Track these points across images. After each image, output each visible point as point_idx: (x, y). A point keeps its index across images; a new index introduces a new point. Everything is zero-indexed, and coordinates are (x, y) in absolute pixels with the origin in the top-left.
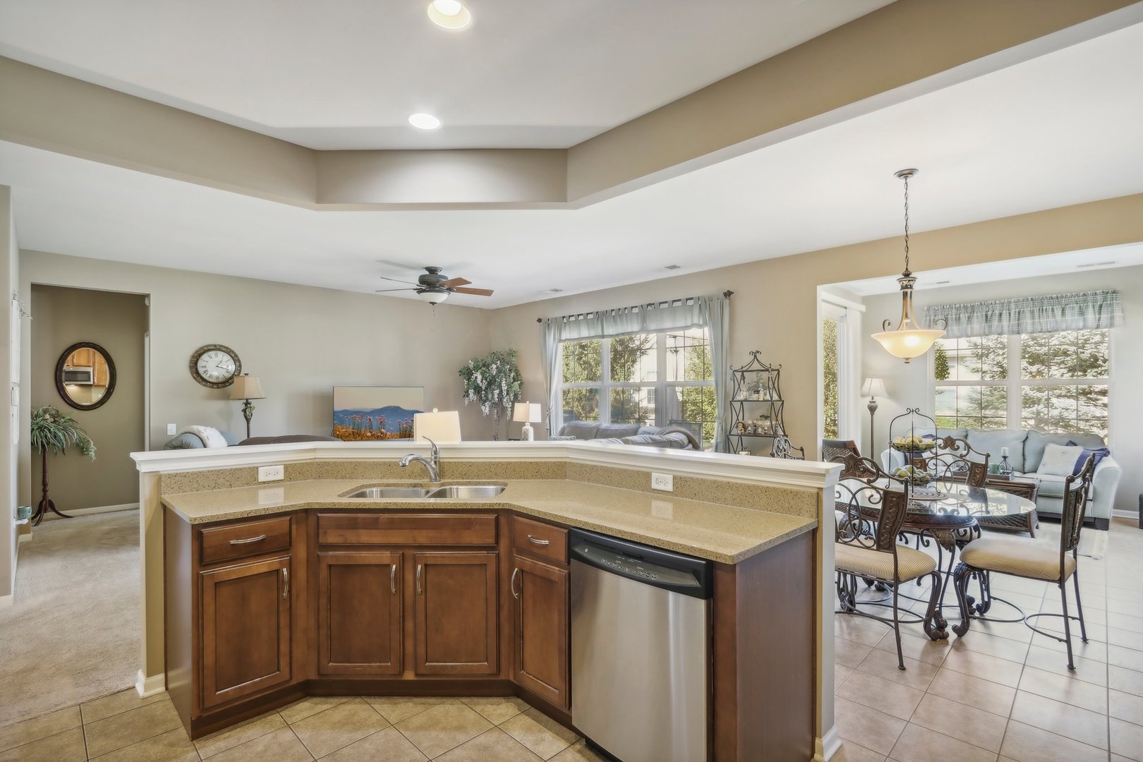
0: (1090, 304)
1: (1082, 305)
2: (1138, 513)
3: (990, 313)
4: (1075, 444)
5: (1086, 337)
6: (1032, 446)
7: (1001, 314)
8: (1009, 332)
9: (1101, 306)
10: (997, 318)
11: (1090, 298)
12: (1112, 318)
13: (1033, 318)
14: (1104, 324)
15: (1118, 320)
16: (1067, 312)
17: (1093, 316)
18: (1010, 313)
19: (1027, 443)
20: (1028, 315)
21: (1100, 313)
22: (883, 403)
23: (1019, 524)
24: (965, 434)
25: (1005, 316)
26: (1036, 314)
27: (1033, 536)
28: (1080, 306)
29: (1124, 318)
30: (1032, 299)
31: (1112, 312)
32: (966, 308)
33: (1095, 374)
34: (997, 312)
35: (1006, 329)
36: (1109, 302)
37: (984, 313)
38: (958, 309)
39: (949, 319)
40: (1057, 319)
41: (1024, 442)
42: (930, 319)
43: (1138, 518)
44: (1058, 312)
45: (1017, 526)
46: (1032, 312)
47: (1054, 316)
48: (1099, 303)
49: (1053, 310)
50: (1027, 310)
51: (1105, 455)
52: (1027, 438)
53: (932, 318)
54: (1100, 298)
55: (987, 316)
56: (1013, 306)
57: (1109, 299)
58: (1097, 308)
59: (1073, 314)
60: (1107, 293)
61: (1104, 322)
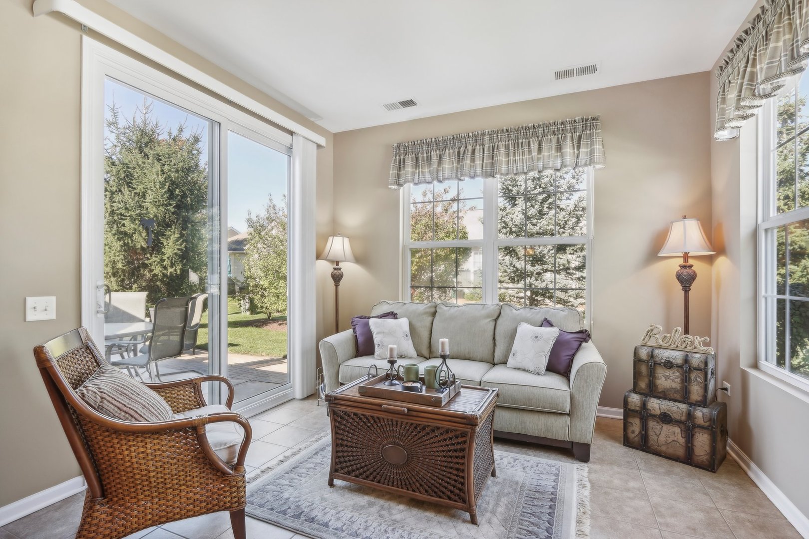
0: (569, 135)
1: (560, 136)
2: (622, 410)
3: (462, 149)
4: (551, 325)
5: (566, 219)
6: (504, 326)
7: (473, 151)
8: (482, 173)
9: (580, 138)
10: (469, 155)
11: (568, 127)
12: (592, 152)
13: (508, 155)
14: (583, 162)
15: (598, 156)
16: (545, 146)
17: (572, 151)
18: (483, 149)
19: (500, 321)
20: (502, 150)
21: (579, 147)
22: (349, 268)
23: (453, 497)
24: (433, 310)
25: (478, 155)
26: (511, 149)
27: (473, 521)
28: (558, 138)
29: (604, 154)
30: (507, 130)
31: (592, 144)
32: (437, 143)
33: (572, 252)
34: (470, 148)
35: (479, 170)
36: (588, 132)
37: (456, 150)
38: (429, 145)
39: (420, 159)
40: (533, 154)
41: (496, 320)
42: (400, 159)
43: (622, 417)
44: (534, 146)
45: (450, 498)
46: (507, 147)
47: (530, 152)
48: (578, 134)
49: (529, 142)
50: (502, 144)
51: (586, 341)
52: (500, 313)
53: (402, 157)
54: (579, 126)
55: (459, 153)
56: (486, 138)
57: (589, 128)
58: (575, 141)
59: (550, 150)
60: (587, 120)
61: (583, 158)
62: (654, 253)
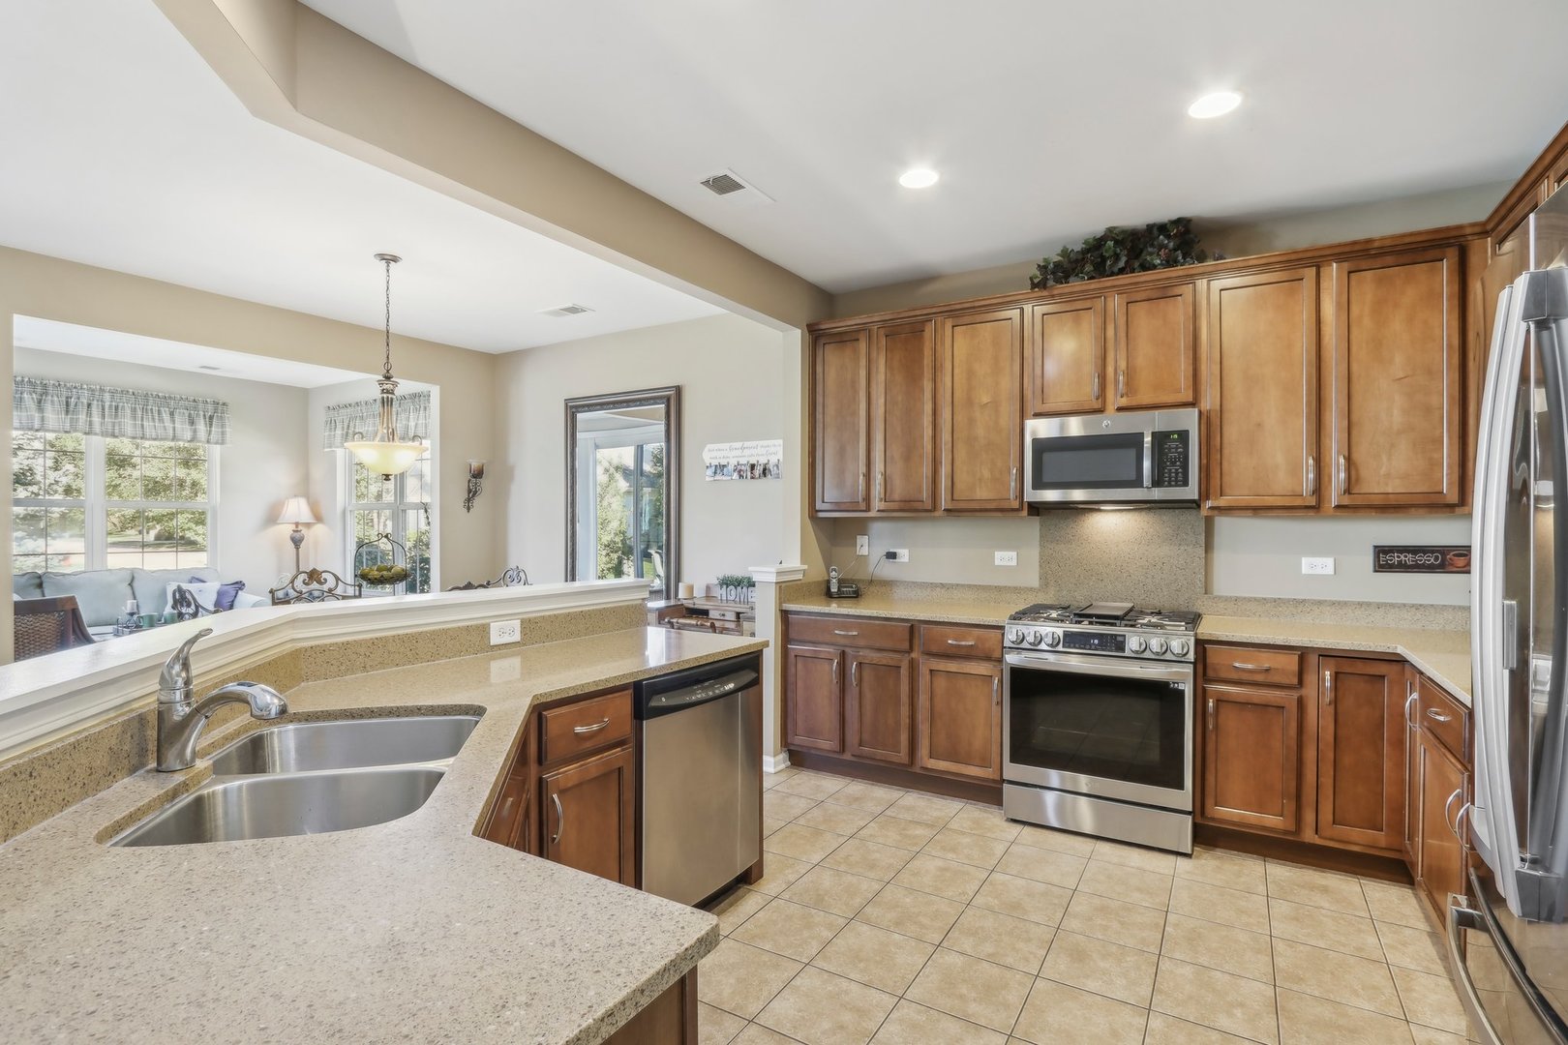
0: (201, 414)
1: (192, 412)
3: (72, 401)
4: (201, 581)
6: (145, 588)
7: (89, 405)
9: (211, 418)
10: (84, 409)
11: (201, 406)
12: (223, 434)
13: (134, 418)
14: (215, 440)
15: (229, 438)
16: (176, 416)
17: (204, 428)
18: (102, 407)
19: (135, 584)
20: (128, 412)
21: (211, 425)
25: (95, 410)
26: (139, 413)
28: (190, 414)
29: (235, 436)
30: (133, 393)
31: (223, 426)
32: (33, 385)
34: (84, 402)
35: (97, 428)
36: (219, 415)
37: (64, 399)
40: (164, 423)
41: (131, 584)
44: (166, 416)
46: (134, 410)
47: (161, 420)
48: (209, 414)
49: (159, 412)
50: (128, 406)
51: (241, 589)
52: (134, 578)
54: (210, 407)
55: (68, 404)
56: (108, 396)
57: (220, 412)
58: (207, 419)
59: (182, 423)
60: (218, 404)
61: (213, 437)
62: (272, 518)
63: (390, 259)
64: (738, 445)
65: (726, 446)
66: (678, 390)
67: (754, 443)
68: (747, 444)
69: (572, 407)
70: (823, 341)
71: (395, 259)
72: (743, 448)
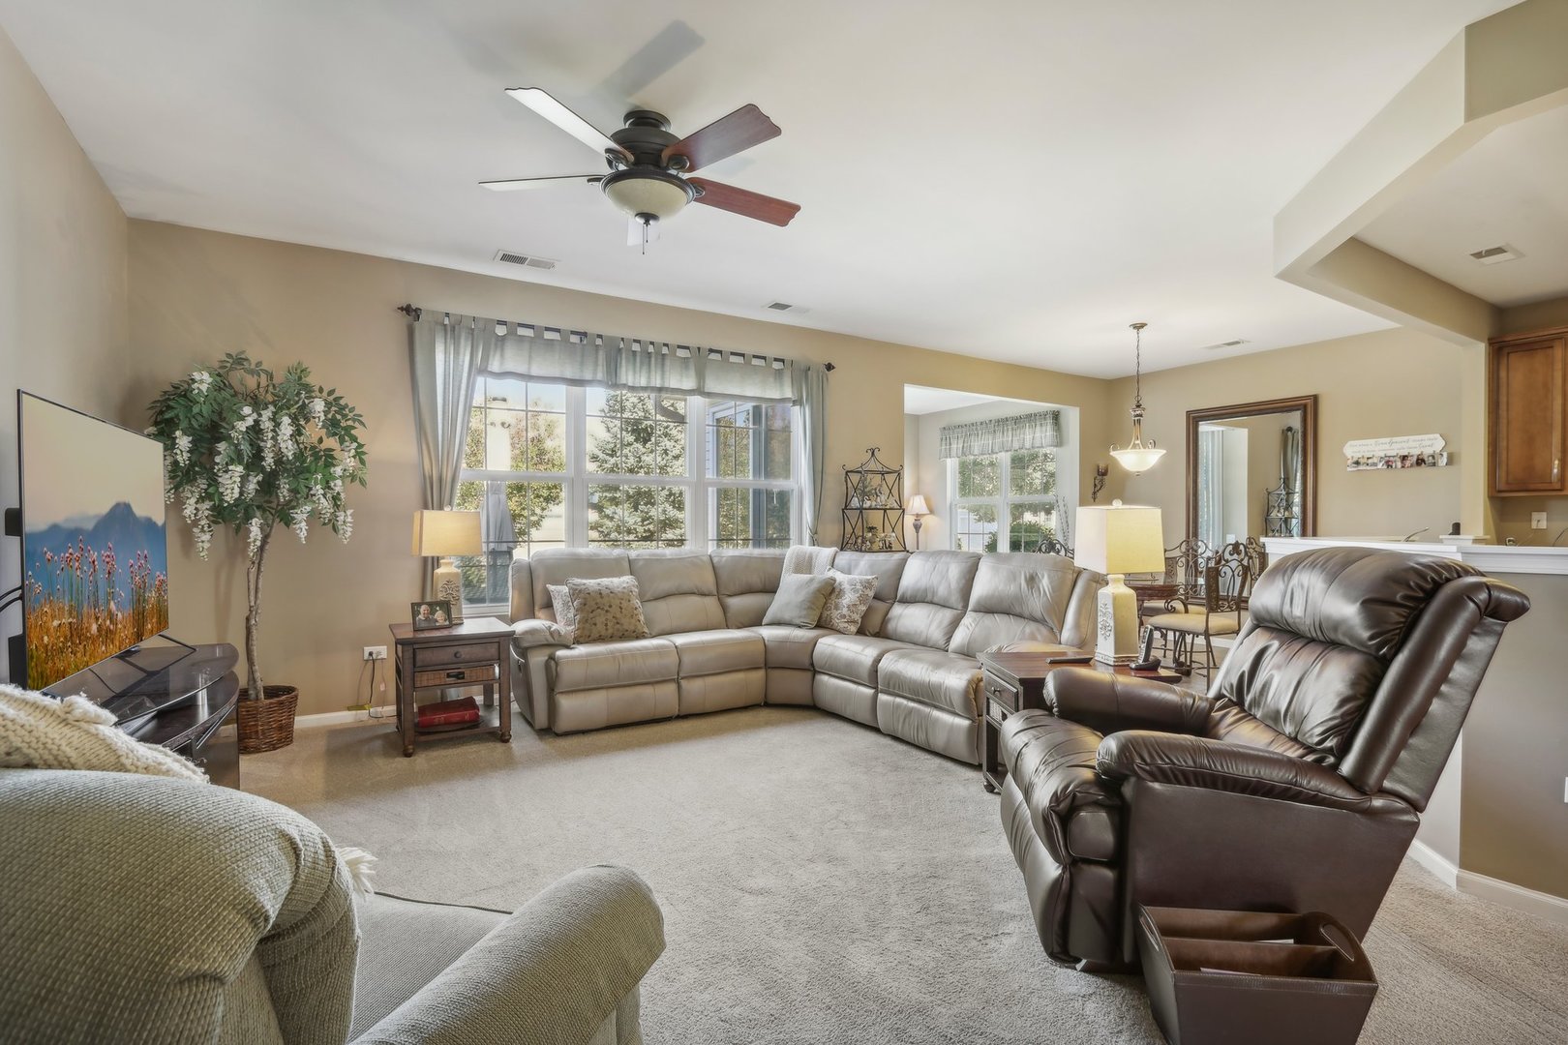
63: (1139, 327)
64: (1388, 440)
65: (1373, 441)
66: (1315, 398)
67: (1406, 438)
68: (1395, 439)
69: (1194, 418)
70: (1506, 350)
71: (1142, 326)
72: (1391, 443)
